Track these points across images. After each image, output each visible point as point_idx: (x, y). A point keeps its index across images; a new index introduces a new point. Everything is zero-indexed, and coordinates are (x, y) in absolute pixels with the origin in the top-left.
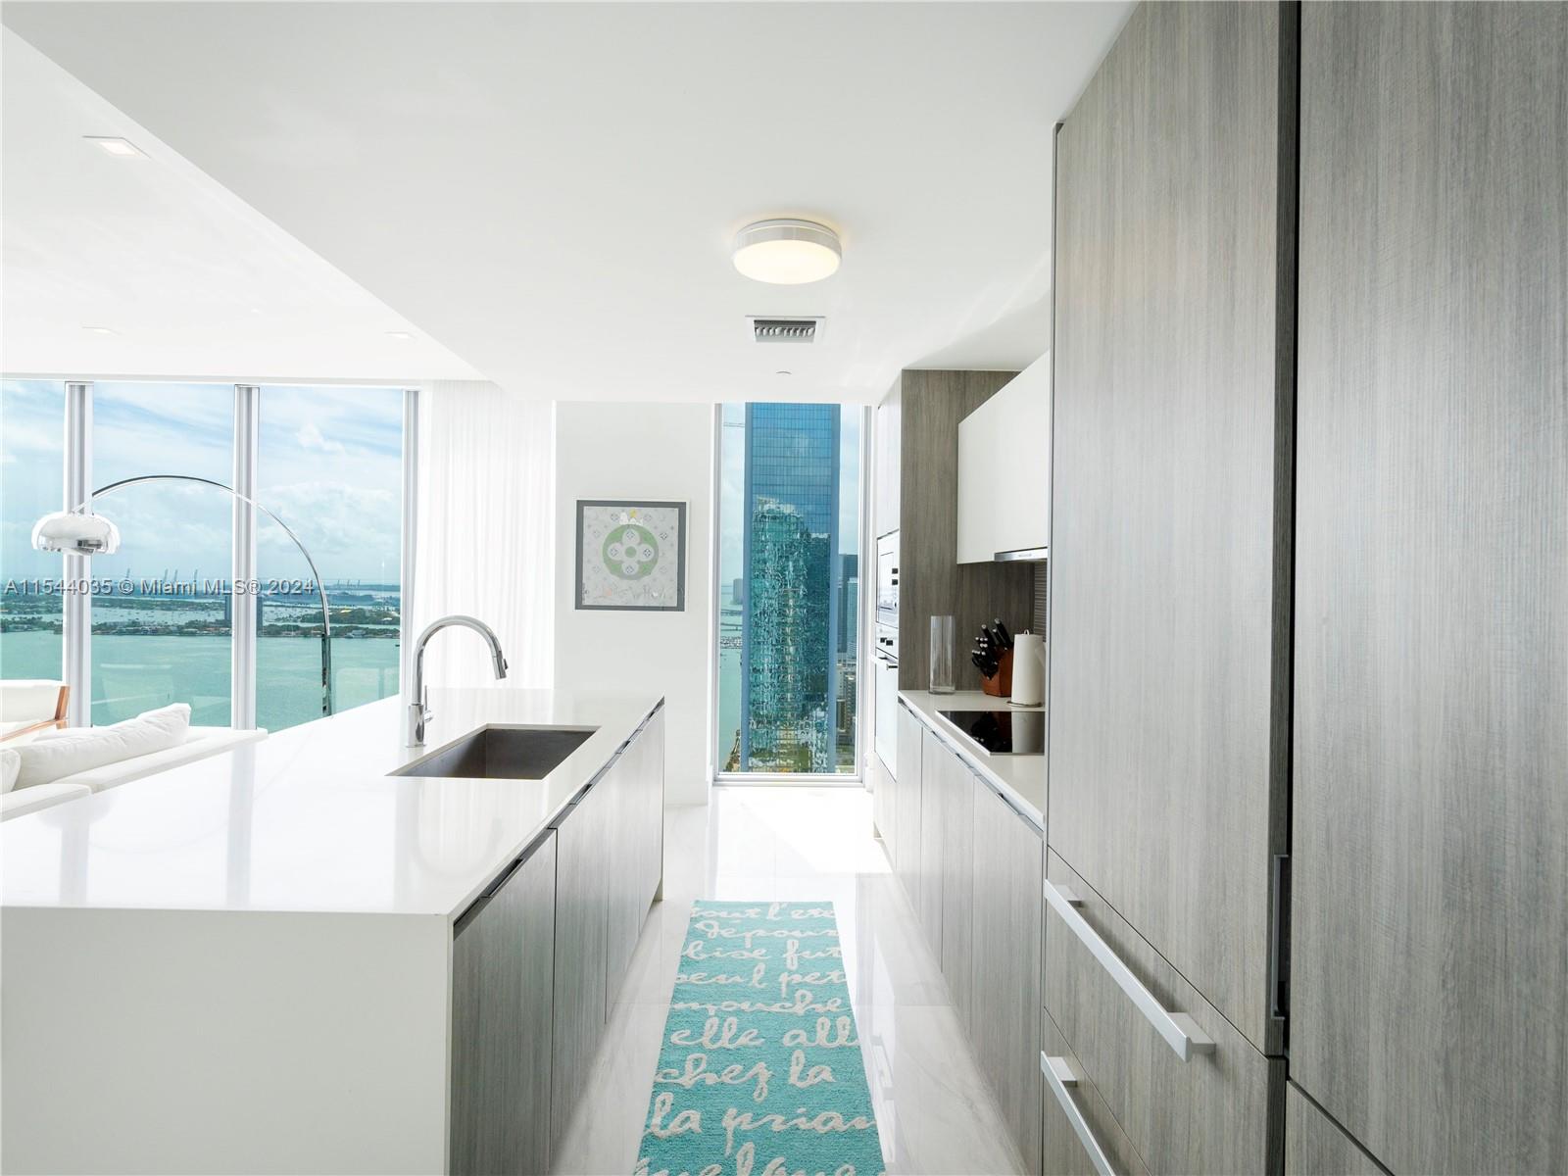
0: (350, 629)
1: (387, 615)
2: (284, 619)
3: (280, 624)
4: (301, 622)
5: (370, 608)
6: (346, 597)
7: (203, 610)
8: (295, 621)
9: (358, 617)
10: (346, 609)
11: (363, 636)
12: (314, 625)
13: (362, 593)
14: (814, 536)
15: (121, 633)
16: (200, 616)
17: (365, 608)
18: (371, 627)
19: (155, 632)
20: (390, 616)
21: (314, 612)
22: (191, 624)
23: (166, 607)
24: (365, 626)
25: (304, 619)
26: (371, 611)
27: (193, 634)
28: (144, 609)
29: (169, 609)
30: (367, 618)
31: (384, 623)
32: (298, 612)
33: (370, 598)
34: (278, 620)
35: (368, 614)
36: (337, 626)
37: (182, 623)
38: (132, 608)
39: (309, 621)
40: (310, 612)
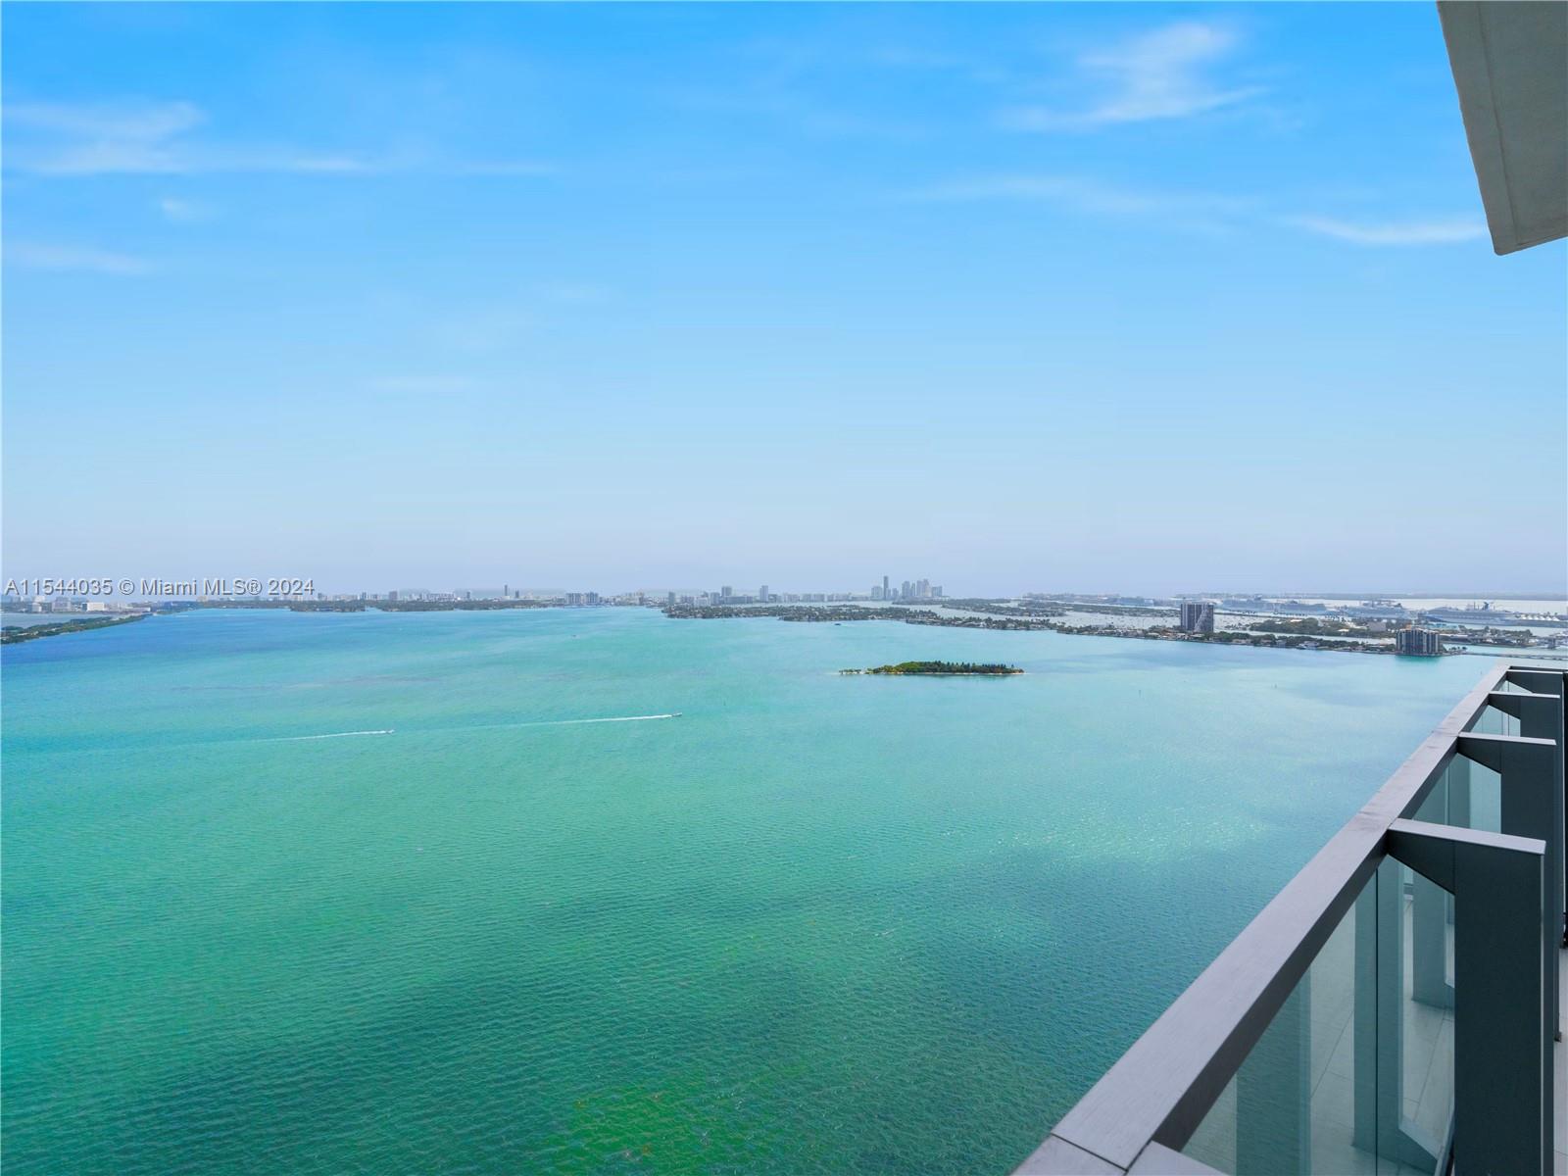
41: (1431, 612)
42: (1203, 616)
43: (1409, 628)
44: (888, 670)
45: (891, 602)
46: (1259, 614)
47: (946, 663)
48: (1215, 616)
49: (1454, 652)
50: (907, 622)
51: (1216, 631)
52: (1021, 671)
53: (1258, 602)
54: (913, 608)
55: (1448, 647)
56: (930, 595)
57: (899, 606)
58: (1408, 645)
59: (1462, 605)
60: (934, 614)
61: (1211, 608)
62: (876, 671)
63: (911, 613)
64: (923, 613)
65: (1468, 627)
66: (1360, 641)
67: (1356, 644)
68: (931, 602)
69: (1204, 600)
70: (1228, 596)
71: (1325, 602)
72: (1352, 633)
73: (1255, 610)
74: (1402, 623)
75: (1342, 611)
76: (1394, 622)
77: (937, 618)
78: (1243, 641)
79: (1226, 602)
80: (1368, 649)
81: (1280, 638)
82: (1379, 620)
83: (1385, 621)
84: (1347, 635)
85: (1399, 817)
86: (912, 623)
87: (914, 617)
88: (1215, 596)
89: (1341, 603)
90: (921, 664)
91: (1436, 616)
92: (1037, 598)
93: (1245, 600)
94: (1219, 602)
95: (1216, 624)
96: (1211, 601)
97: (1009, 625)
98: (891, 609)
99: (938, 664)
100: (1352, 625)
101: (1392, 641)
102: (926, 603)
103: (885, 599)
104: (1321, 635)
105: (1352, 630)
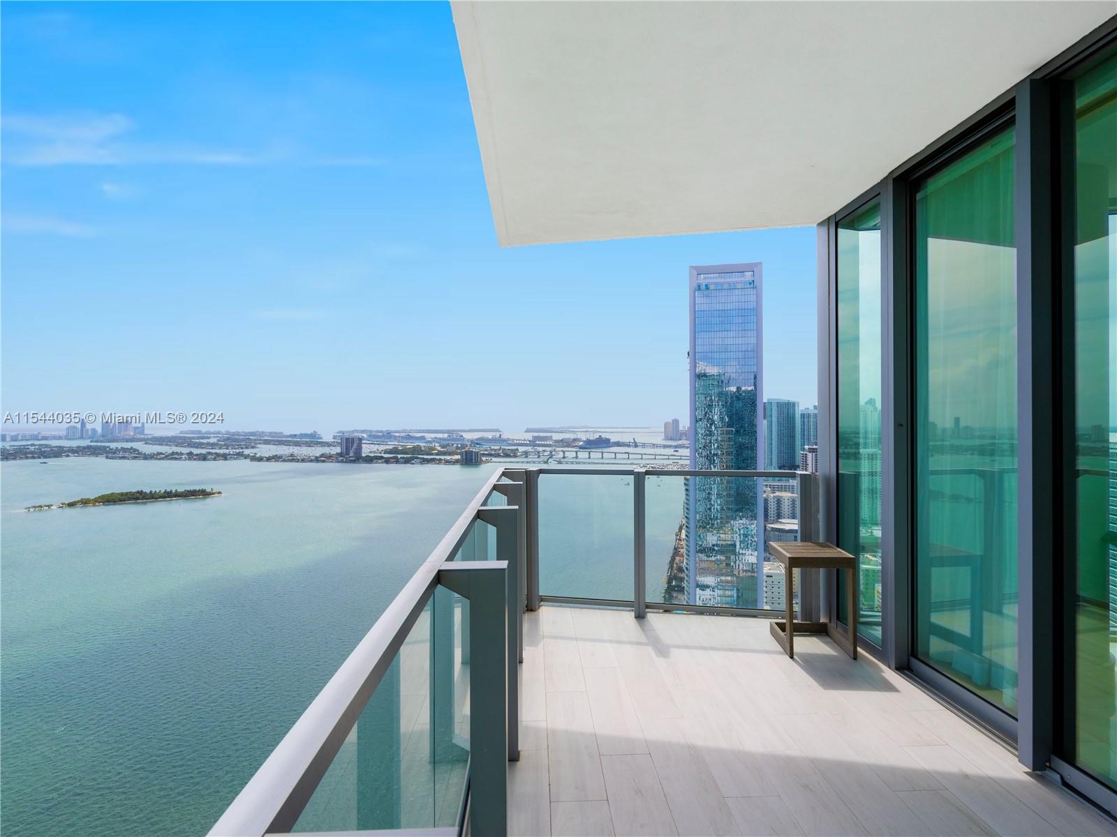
0: (413, 458)
1: (434, 449)
2: (374, 452)
3: (372, 455)
4: (384, 453)
5: (424, 444)
6: (409, 438)
7: (328, 446)
8: (381, 453)
9: (417, 450)
10: (410, 445)
11: (421, 463)
12: (392, 456)
13: (419, 435)
14: (743, 388)
15: (284, 461)
16: (327, 450)
17: (421, 444)
18: (425, 457)
19: (303, 460)
20: (436, 450)
21: (391, 447)
22: (322, 455)
23: (309, 445)
24: (422, 456)
25: (386, 452)
26: (424, 446)
27: (324, 461)
28: (296, 446)
29: (310, 446)
30: (422, 451)
31: (432, 454)
32: (382, 448)
33: (423, 438)
34: (371, 452)
35: (423, 449)
36: (405, 456)
37: (318, 455)
38: (290, 445)
39: (389, 453)
40: (388, 447)
41: (477, 439)
42: (355, 445)
43: (467, 449)
44: (85, 502)
45: (89, 440)
46: (389, 443)
47: (148, 492)
48: (363, 445)
49: (487, 462)
50: (107, 457)
51: (364, 455)
52: (219, 493)
53: (388, 435)
54: (113, 445)
55: (484, 459)
56: (132, 433)
57: (99, 444)
58: (466, 458)
59: (489, 435)
60: (135, 450)
61: (360, 440)
62: (71, 505)
63: (112, 449)
64: (124, 450)
65: (493, 447)
66: (442, 457)
67: (440, 460)
68: (132, 440)
69: (356, 434)
70: (371, 431)
71: (426, 435)
72: (440, 453)
73: (386, 440)
74: (463, 446)
75: (435, 440)
76: (459, 446)
77: (139, 453)
78: (380, 461)
79: (369, 436)
80: (447, 462)
81: (401, 458)
82: (452, 445)
83: (455, 445)
84: (437, 454)
85: (446, 561)
86: (112, 458)
87: (115, 453)
88: (363, 432)
89: (433, 435)
90: (122, 494)
91: (478, 442)
92: (234, 434)
93: (381, 434)
94: (365, 436)
95: (363, 450)
96: (360, 435)
97: (209, 457)
98: (89, 447)
99: (141, 493)
100: (439, 448)
101: (458, 457)
102: (127, 441)
103: (82, 437)
104: (423, 455)
105: (439, 451)
